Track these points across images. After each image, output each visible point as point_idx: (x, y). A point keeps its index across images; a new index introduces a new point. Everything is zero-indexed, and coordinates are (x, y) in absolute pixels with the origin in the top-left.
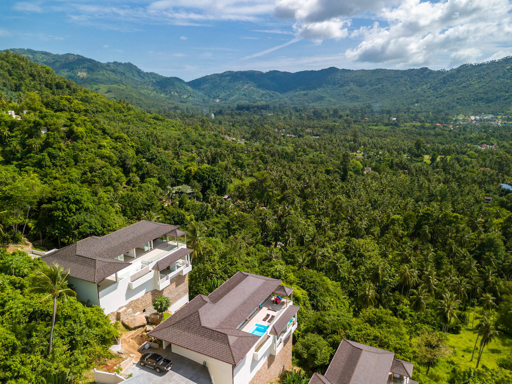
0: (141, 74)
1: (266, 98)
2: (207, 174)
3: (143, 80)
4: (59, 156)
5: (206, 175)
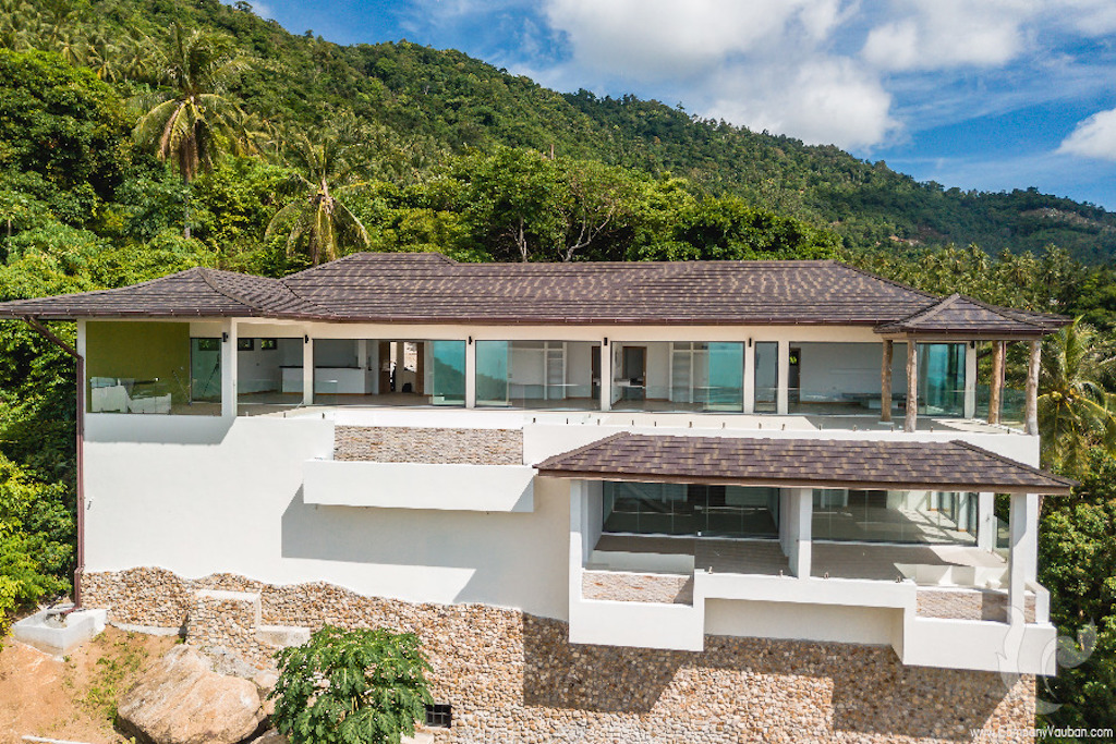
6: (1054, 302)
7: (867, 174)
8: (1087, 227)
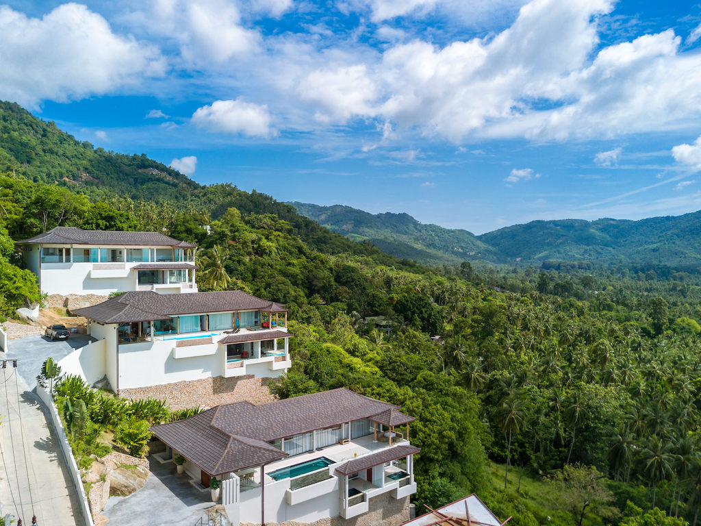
0: (418, 227)
1: (590, 255)
2: (412, 303)
3: (418, 234)
4: (237, 270)
5: (409, 304)
6: (164, 229)
7: (44, 130)
8: (171, 182)
